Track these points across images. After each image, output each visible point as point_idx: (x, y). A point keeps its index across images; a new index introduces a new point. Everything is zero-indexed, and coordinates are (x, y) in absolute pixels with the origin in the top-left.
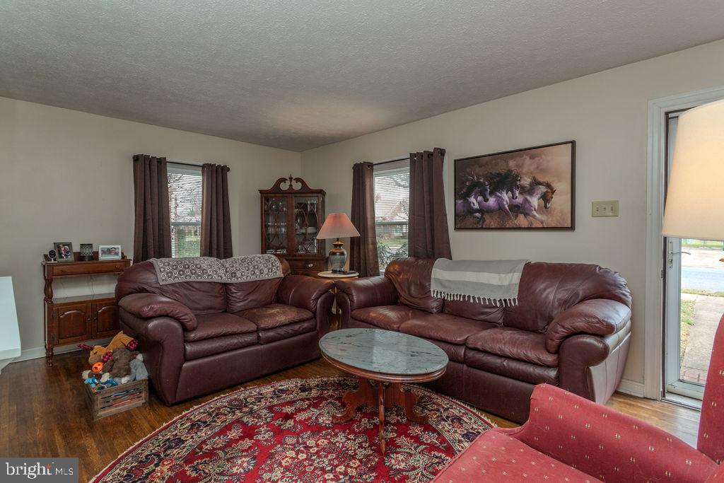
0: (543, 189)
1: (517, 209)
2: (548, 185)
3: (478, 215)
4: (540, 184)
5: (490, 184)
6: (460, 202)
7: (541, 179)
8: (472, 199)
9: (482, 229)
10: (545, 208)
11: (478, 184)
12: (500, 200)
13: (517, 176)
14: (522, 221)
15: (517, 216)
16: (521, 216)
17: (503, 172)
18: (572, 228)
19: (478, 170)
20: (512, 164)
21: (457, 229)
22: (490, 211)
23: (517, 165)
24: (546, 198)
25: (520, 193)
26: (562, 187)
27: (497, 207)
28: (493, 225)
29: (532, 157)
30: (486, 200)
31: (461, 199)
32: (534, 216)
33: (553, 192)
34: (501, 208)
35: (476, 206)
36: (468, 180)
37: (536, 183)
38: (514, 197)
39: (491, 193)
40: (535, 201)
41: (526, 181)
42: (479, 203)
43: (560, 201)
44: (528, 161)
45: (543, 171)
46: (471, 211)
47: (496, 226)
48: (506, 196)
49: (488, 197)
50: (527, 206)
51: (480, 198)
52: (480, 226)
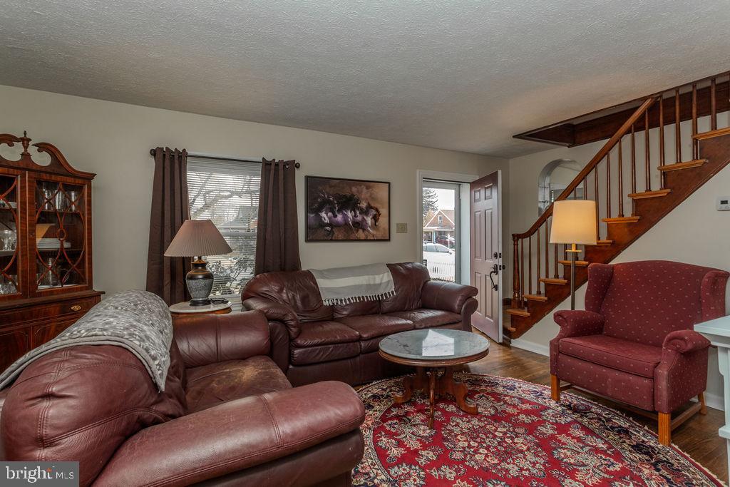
0: (374, 212)
1: (359, 225)
2: (377, 210)
3: (328, 228)
4: (372, 208)
5: (338, 203)
6: (312, 215)
7: (372, 205)
8: (323, 214)
9: (331, 240)
10: (375, 226)
11: (329, 202)
12: (345, 217)
13: (358, 200)
14: (361, 234)
15: (358, 231)
16: (361, 231)
17: (348, 194)
18: (389, 240)
19: (328, 189)
20: (354, 189)
21: (308, 240)
22: (338, 225)
23: (358, 191)
24: (375, 218)
25: (360, 213)
26: (384, 211)
27: (343, 223)
28: (341, 237)
29: (368, 188)
30: (335, 216)
31: (312, 213)
32: (368, 231)
33: (380, 215)
34: (346, 224)
35: (327, 221)
36: (319, 197)
37: (369, 207)
38: (356, 216)
39: (339, 211)
40: (369, 220)
41: (364, 205)
42: (329, 218)
43: (383, 221)
44: (365, 190)
45: (373, 199)
46: (322, 225)
47: (343, 238)
48: (350, 215)
49: (337, 213)
50: (364, 223)
51: (330, 214)
52: (330, 238)
